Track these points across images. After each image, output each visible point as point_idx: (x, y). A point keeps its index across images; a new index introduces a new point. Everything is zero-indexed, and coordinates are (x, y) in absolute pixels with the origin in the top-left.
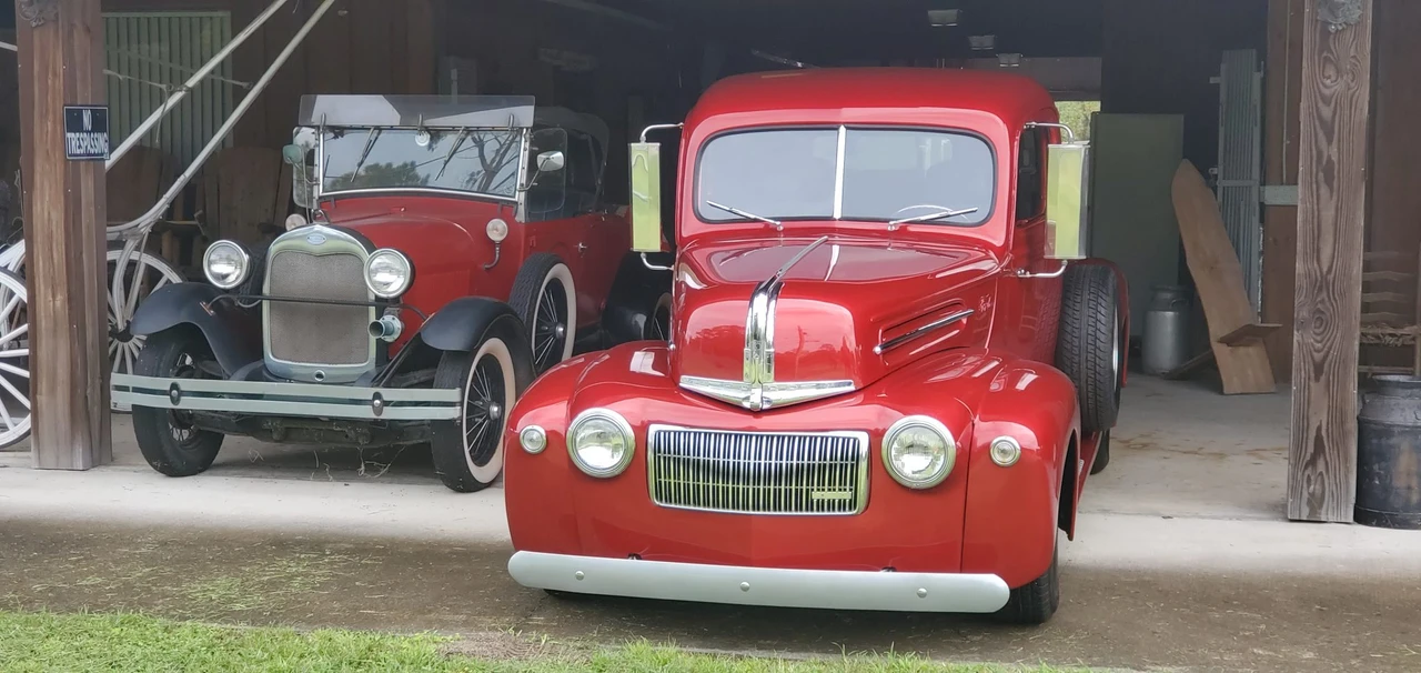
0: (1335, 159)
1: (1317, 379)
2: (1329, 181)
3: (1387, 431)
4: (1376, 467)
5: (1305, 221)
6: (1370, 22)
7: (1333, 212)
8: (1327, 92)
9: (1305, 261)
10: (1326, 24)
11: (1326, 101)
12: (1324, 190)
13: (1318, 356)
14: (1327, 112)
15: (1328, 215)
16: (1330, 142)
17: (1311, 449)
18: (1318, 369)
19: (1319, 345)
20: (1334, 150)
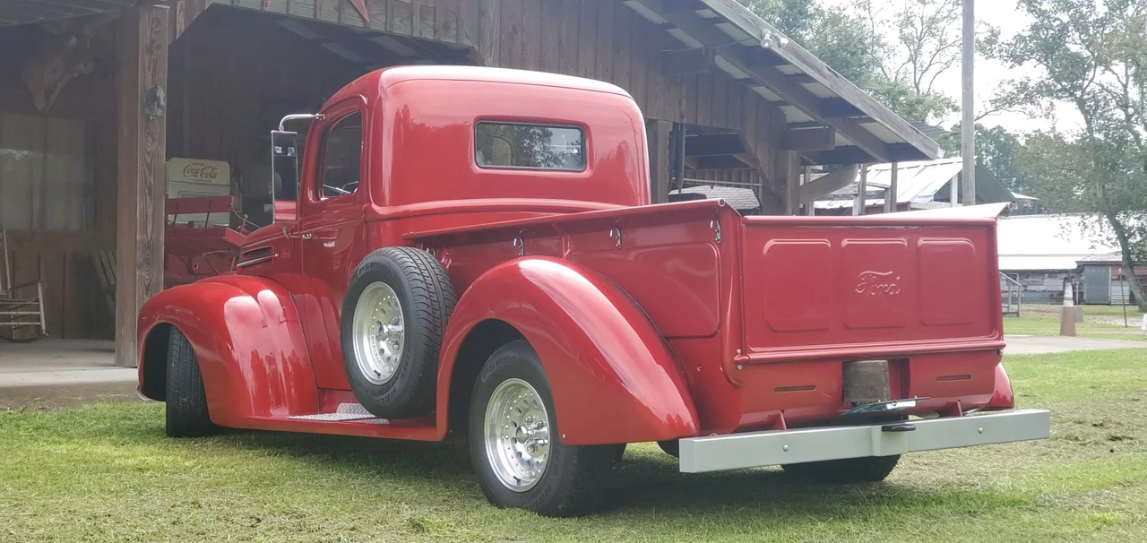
0: (152, 182)
1: (147, 294)
2: (151, 196)
5: (140, 214)
7: (151, 210)
8: (148, 149)
9: (141, 233)
10: (148, 116)
11: (148, 153)
12: (148, 198)
13: (147, 282)
14: (149, 160)
15: (150, 210)
16: (150, 174)
19: (147, 277)
20: (152, 177)
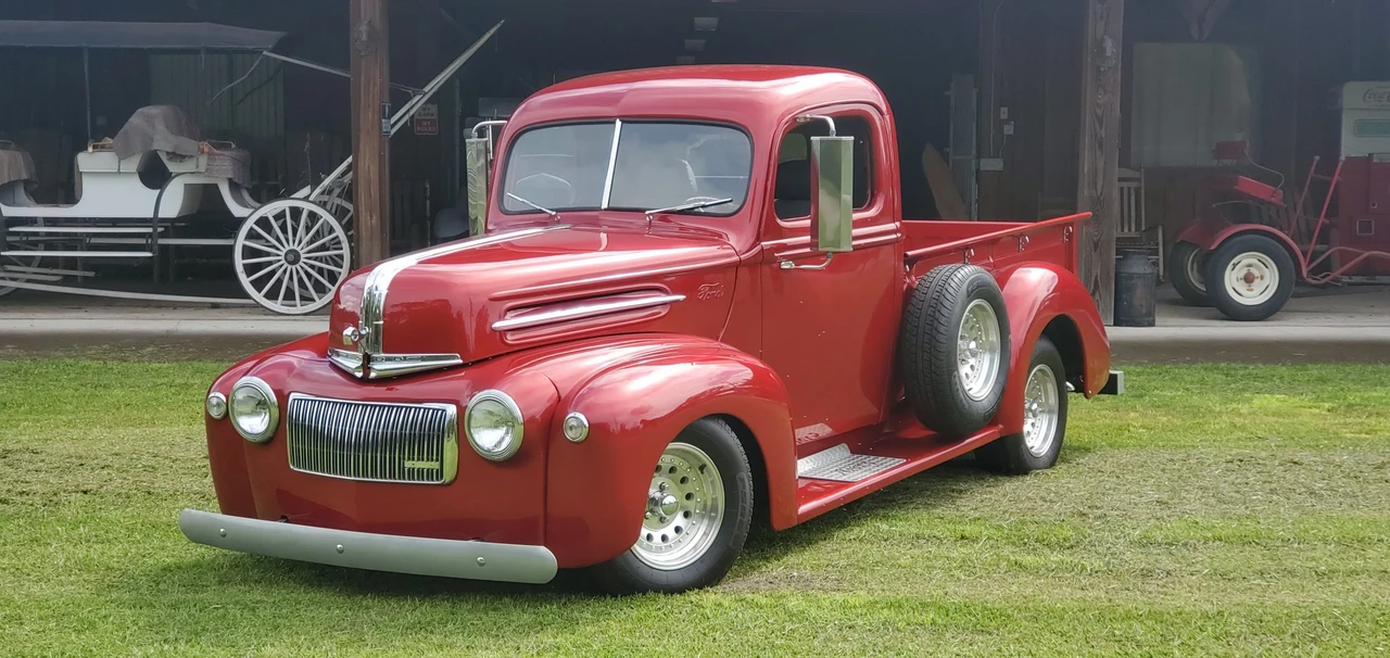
0: (1104, 136)
3: (1131, 276)
4: (1124, 296)
5: (1088, 168)
6: (1120, 66)
7: (1102, 164)
9: (1089, 189)
10: (1098, 67)
11: (1099, 106)
13: (1095, 239)
16: (1100, 128)
17: (1092, 287)
18: (1096, 245)
19: (1096, 233)
20: (1103, 131)
